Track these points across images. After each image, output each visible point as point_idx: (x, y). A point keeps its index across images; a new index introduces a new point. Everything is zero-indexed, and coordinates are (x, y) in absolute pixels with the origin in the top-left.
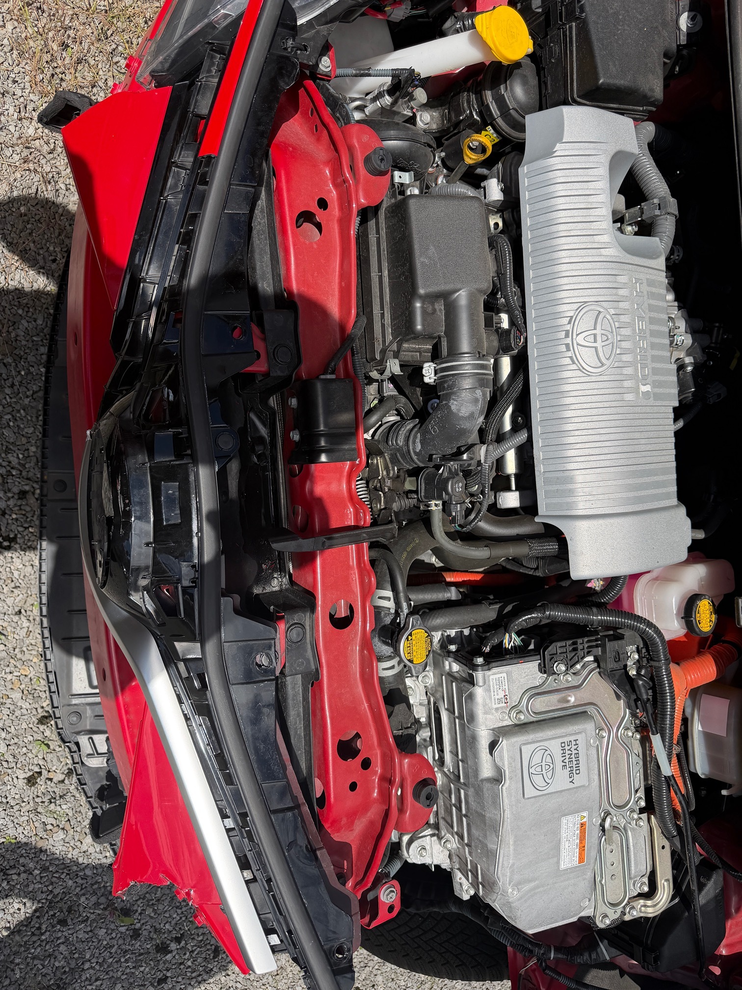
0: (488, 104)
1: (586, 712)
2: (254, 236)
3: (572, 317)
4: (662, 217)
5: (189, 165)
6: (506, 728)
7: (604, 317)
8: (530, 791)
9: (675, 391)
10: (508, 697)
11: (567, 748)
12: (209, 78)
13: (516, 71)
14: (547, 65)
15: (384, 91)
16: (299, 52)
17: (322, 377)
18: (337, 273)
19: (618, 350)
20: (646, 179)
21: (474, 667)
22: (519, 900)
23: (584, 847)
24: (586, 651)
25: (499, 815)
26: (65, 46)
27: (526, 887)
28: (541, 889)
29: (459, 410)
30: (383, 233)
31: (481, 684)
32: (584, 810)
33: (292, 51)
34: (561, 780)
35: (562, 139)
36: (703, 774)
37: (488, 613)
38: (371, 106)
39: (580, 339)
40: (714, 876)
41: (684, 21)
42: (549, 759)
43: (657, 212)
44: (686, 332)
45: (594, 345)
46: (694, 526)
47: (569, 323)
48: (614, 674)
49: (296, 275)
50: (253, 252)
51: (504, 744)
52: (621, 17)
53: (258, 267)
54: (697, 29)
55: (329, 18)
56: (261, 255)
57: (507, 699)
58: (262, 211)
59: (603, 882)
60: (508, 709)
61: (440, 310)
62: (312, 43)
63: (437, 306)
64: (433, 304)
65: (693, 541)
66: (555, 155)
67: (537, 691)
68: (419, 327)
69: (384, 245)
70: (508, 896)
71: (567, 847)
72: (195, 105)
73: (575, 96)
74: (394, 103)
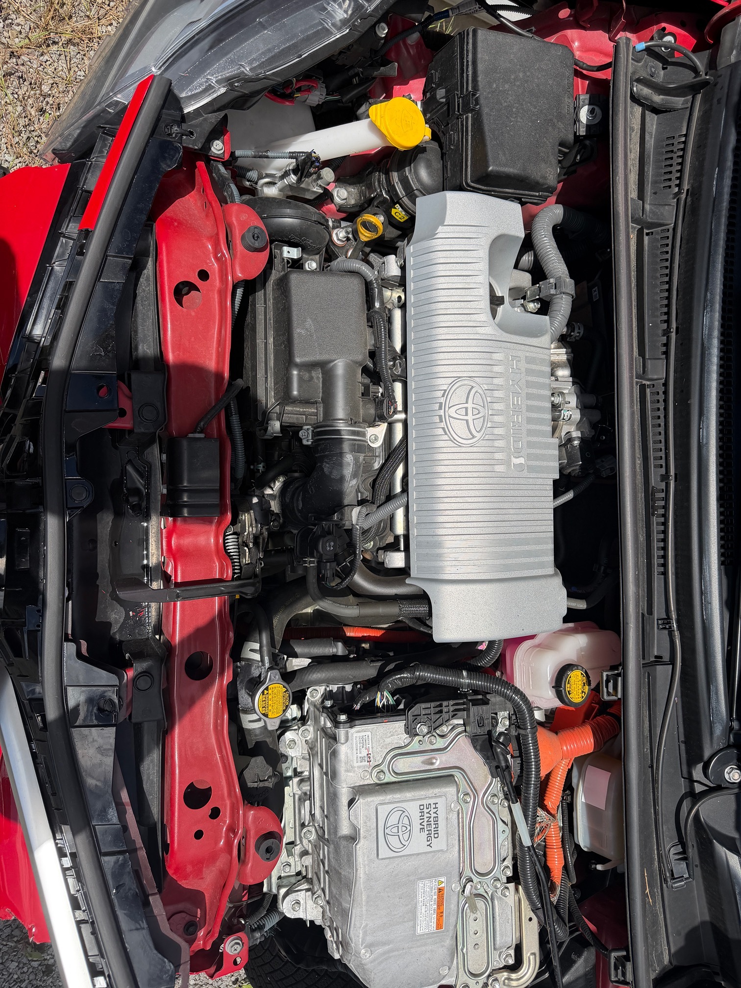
0: (394, 185)
1: (452, 776)
2: (138, 302)
3: (445, 390)
4: (558, 296)
5: (75, 236)
6: (366, 787)
7: (476, 392)
8: (384, 852)
9: (556, 465)
10: (371, 756)
11: (426, 811)
12: (99, 159)
13: (420, 155)
14: (447, 151)
15: (289, 170)
16: (184, 137)
17: (191, 435)
18: (215, 339)
19: (490, 423)
20: (545, 259)
21: (336, 724)
22: (372, 962)
23: (442, 912)
24: (451, 714)
25: (352, 874)
26: (42, 111)
27: (380, 950)
28: (396, 953)
29: (331, 473)
30: (270, 303)
31: (342, 742)
32: (441, 875)
33: (176, 136)
34: (418, 842)
35: (444, 222)
36: (585, 847)
37: (369, 670)
38: (279, 183)
39: (452, 411)
40: (585, 954)
41: (584, 114)
42: (406, 821)
43: (553, 291)
44: (577, 407)
45: (465, 418)
46: (570, 595)
47: (443, 396)
48: (477, 740)
49: (172, 340)
50: (136, 316)
51: (361, 802)
52: (514, 110)
53: (140, 331)
54: (597, 121)
55: (216, 107)
56: (143, 319)
57: (370, 758)
58: (148, 279)
59: (465, 950)
60: (371, 768)
61: (318, 378)
62: (198, 130)
63: (314, 374)
64: (310, 372)
65: (568, 609)
66: (435, 237)
67: (400, 751)
68: (295, 393)
69: (271, 314)
70: (360, 957)
71: (423, 911)
72: (85, 182)
73: (469, 181)
74: (299, 181)
